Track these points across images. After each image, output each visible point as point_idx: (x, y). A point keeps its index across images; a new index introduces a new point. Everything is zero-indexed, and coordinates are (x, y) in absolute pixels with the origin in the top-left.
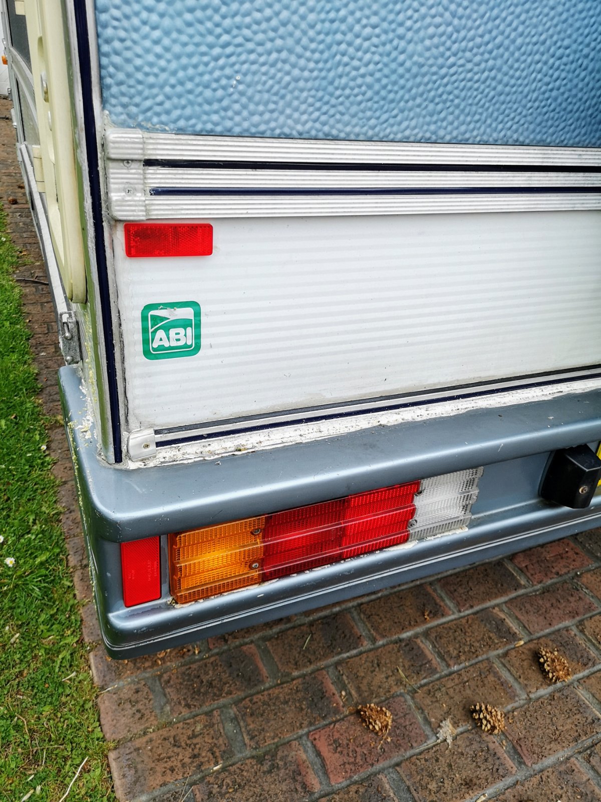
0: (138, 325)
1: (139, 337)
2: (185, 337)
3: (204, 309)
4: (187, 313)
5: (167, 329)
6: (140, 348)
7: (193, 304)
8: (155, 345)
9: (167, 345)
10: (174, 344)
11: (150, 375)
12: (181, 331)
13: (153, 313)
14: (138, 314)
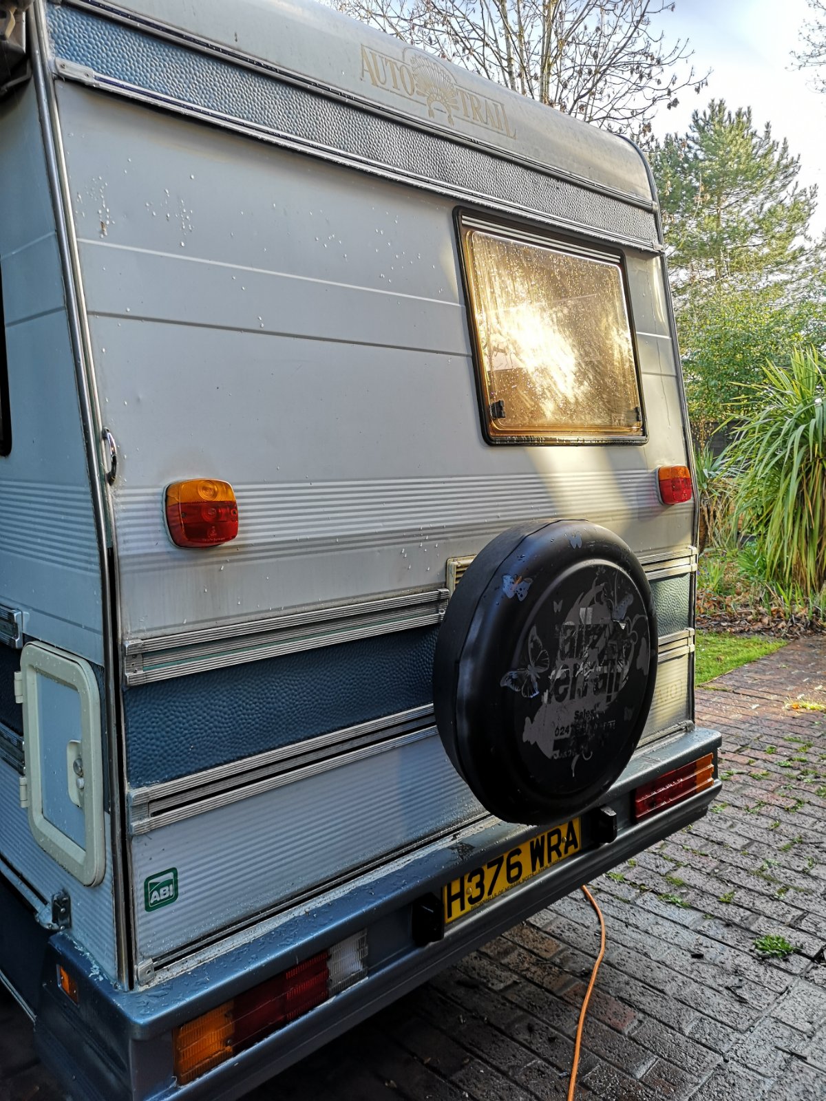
0: (143, 891)
1: (143, 899)
2: (168, 891)
3: (179, 871)
4: (170, 876)
5: (158, 890)
6: (143, 906)
7: (174, 870)
8: (152, 902)
9: (158, 899)
10: (162, 897)
11: (148, 922)
12: (167, 888)
13: (151, 881)
14: (142, 885)
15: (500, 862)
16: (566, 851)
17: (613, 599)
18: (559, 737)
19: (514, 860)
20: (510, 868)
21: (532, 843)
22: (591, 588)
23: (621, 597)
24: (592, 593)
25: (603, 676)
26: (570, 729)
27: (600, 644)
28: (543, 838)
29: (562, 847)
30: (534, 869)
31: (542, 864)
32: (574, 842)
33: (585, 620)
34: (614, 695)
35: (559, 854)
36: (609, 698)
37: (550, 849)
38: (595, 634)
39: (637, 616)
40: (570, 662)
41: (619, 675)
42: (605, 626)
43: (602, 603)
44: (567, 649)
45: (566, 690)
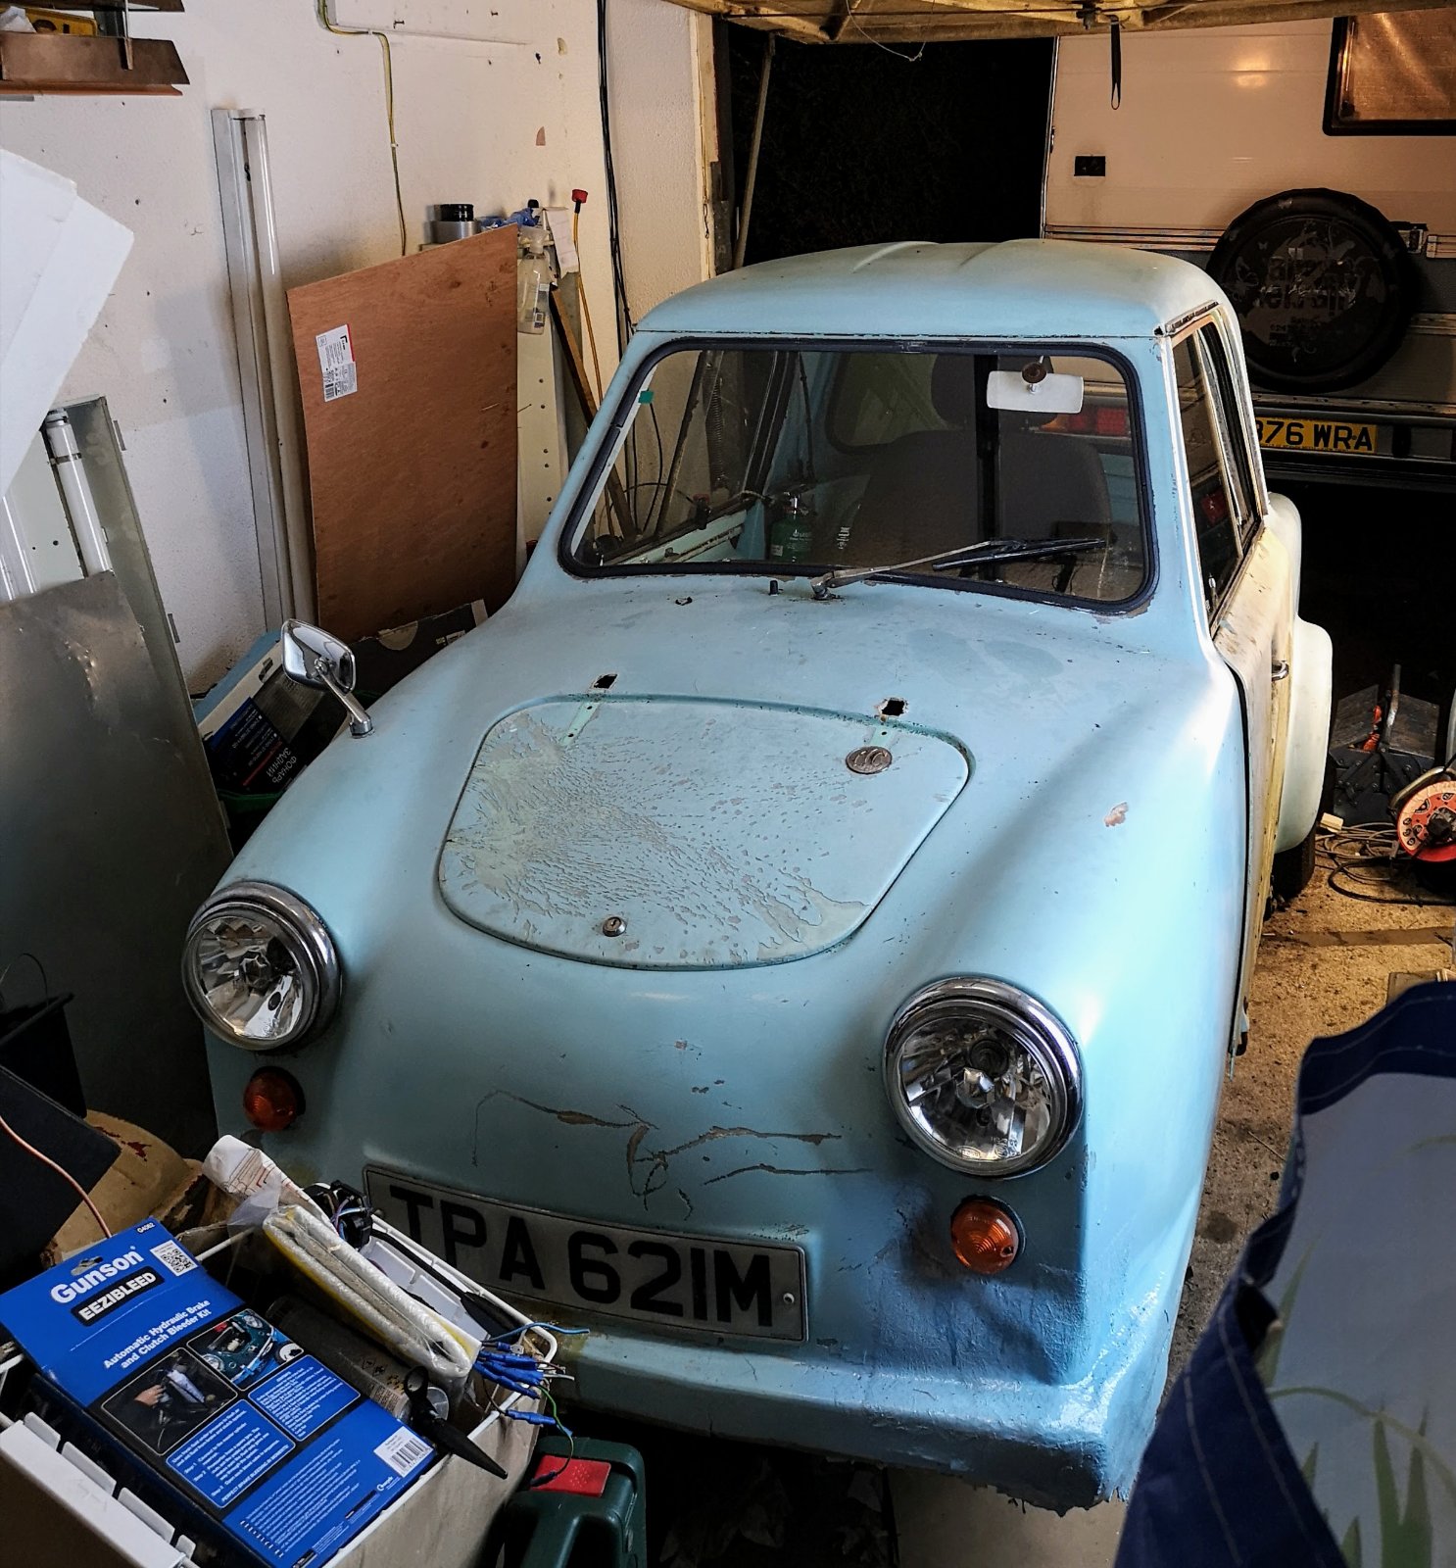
15: (1281, 425)
16: (1356, 447)
17: (1328, 243)
18: (1274, 332)
19: (1294, 429)
20: (1289, 433)
21: (1316, 427)
22: (1299, 235)
23: (1337, 242)
24: (1303, 237)
25: (1320, 296)
26: (1287, 328)
27: (1317, 274)
28: (1329, 427)
29: (1353, 443)
30: (1316, 444)
31: (1326, 444)
32: (1368, 444)
33: (1296, 256)
34: (1337, 312)
35: (1348, 447)
36: (1332, 314)
37: (1337, 439)
38: (1307, 267)
39: (1361, 258)
40: (1283, 284)
41: (1342, 298)
42: (1320, 263)
43: (1314, 246)
44: (1277, 274)
45: (1278, 302)
